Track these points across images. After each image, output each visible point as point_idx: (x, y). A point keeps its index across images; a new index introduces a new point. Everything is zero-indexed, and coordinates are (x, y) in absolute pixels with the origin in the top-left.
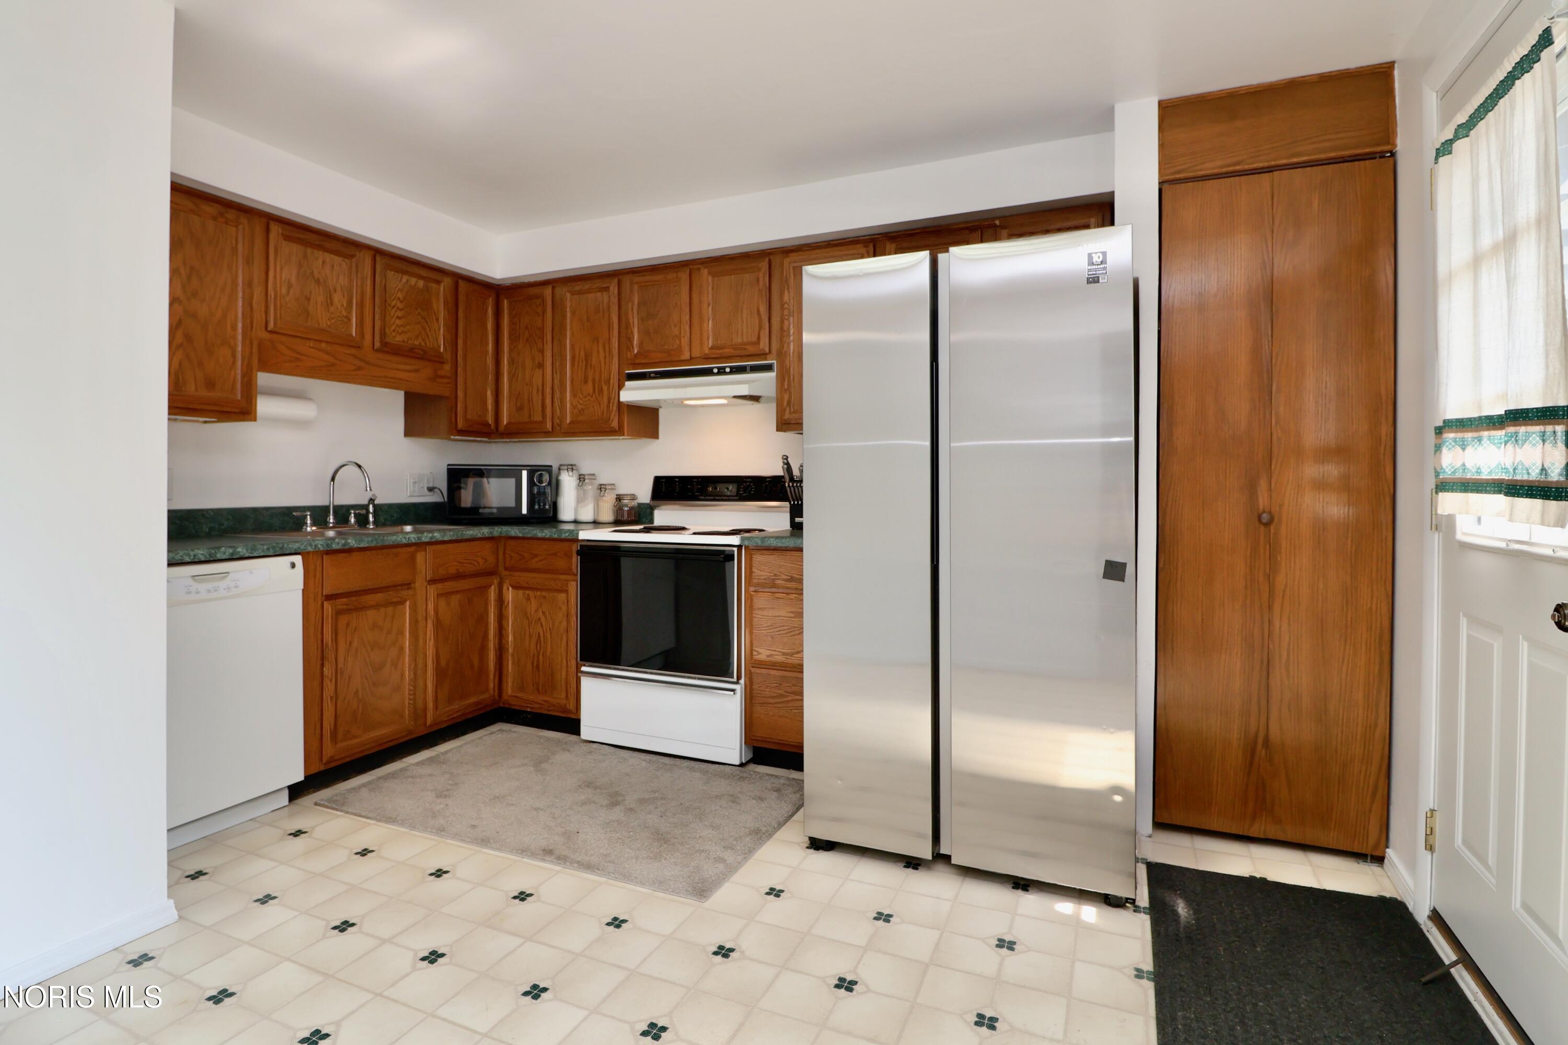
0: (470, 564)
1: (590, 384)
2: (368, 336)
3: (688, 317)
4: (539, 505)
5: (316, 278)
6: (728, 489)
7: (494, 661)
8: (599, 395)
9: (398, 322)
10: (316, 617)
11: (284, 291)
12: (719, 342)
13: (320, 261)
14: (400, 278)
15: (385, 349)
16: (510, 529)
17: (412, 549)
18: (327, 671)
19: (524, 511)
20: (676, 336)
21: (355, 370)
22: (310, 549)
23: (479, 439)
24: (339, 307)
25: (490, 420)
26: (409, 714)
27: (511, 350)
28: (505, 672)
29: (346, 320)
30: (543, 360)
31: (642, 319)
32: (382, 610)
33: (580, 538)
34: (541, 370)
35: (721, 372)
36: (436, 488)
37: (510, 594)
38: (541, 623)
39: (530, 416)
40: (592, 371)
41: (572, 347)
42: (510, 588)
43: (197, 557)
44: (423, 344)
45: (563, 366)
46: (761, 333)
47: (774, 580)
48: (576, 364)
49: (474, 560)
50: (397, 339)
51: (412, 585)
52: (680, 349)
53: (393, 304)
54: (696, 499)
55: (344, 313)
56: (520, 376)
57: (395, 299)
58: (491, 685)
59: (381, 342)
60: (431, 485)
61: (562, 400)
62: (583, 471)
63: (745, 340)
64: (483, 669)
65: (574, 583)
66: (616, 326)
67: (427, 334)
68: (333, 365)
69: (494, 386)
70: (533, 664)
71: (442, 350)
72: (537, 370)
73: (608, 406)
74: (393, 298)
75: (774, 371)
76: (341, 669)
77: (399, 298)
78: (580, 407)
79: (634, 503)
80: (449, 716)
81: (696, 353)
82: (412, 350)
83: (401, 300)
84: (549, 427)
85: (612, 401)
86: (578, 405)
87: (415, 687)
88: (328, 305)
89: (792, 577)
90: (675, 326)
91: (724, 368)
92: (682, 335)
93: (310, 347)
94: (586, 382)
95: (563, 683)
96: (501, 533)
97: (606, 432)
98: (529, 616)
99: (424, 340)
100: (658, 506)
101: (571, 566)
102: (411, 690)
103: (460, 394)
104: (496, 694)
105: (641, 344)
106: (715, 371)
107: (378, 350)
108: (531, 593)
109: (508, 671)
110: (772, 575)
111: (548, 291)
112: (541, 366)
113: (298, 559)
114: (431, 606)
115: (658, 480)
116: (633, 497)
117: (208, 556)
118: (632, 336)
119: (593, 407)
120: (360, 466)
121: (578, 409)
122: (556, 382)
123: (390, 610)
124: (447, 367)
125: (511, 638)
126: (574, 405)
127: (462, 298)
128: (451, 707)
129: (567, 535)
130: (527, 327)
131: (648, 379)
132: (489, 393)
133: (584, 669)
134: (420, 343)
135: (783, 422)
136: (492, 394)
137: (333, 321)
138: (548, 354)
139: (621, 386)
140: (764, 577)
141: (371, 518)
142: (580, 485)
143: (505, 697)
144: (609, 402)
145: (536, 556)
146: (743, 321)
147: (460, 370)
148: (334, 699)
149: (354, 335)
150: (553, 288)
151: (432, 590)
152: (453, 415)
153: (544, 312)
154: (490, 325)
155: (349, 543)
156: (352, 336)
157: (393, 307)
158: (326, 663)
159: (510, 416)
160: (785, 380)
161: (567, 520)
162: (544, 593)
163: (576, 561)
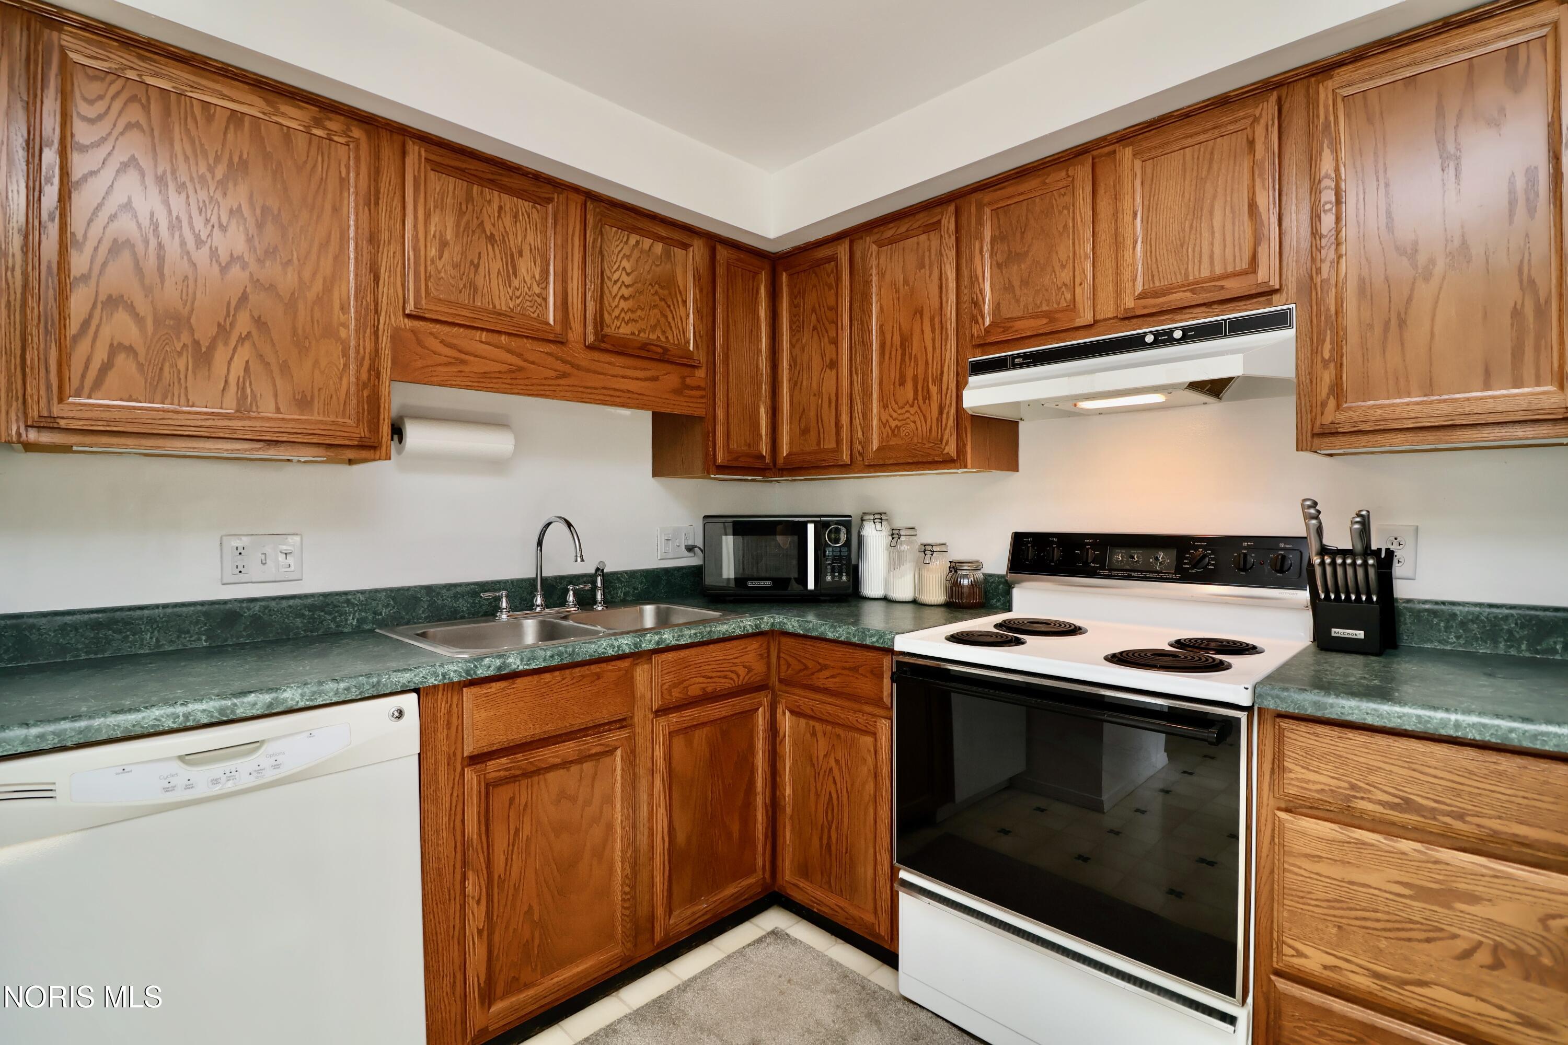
0: (725, 677)
1: (909, 385)
2: (576, 325)
3: (1089, 247)
4: (833, 577)
5: (489, 234)
6: (1157, 559)
7: (764, 825)
8: (924, 403)
9: (623, 304)
10: (452, 794)
11: (433, 252)
12: (1157, 284)
13: (496, 207)
14: (625, 239)
15: (603, 345)
16: (785, 620)
17: (625, 664)
18: (470, 887)
19: (811, 585)
20: (1066, 285)
21: (557, 378)
22: (432, 681)
23: (750, 478)
24: (528, 279)
25: (764, 449)
26: (623, 932)
27: (792, 346)
28: (780, 841)
29: (539, 300)
30: (837, 355)
31: (999, 266)
32: (575, 769)
33: (897, 648)
34: (834, 371)
35: (1163, 339)
36: (696, 547)
37: (786, 722)
38: (834, 778)
39: (819, 443)
40: (912, 364)
41: (881, 328)
42: (787, 712)
43: (191, 718)
44: (663, 339)
45: (867, 361)
46: (1260, 249)
47: (1348, 798)
48: (887, 357)
49: (732, 672)
50: (621, 331)
51: (629, 721)
52: (1072, 307)
53: (615, 277)
54: (1093, 574)
55: (537, 290)
56: (805, 383)
57: (617, 269)
58: (760, 862)
59: (596, 333)
60: (690, 543)
61: (866, 415)
62: (898, 524)
63: (1218, 270)
64: (747, 838)
65: (887, 723)
66: (952, 285)
67: (669, 323)
68: (520, 369)
69: (769, 402)
70: (821, 839)
71: (691, 349)
72: (828, 371)
73: (940, 419)
74: (615, 268)
75: (1290, 326)
76: (500, 876)
77: (624, 269)
78: (893, 424)
79: (979, 575)
80: (690, 924)
81: (1107, 310)
82: (645, 346)
83: (629, 271)
84: (846, 457)
85: (945, 411)
86: (891, 420)
87: (633, 887)
88: (508, 276)
89: (1407, 801)
90: (1063, 267)
91: (1170, 332)
92: (1078, 281)
93: (482, 342)
94: (902, 383)
95: (869, 885)
96: (773, 624)
97: (937, 462)
98: (815, 760)
99: (664, 332)
100: (1018, 582)
101: (882, 692)
102: (625, 893)
103: (720, 412)
104: (767, 875)
105: (997, 307)
106: (1149, 339)
107: (590, 348)
108: (818, 726)
109: (784, 841)
110: (1346, 785)
111: (843, 250)
112: (834, 364)
113: (410, 702)
114: (659, 753)
115: (1019, 539)
116: (977, 565)
117: (216, 714)
118: (981, 299)
119: (914, 422)
120: (569, 525)
121: (890, 428)
122: (857, 387)
123: (588, 766)
124: (701, 373)
125: (788, 791)
126: (884, 421)
127: (720, 271)
128: (696, 908)
129: (874, 639)
130: (814, 310)
131: (1010, 369)
132: (762, 411)
133: (904, 875)
134: (658, 337)
135: (1316, 431)
136: (767, 413)
137: (518, 301)
138: (845, 345)
139: (961, 386)
140: (1319, 787)
141: (599, 597)
142: (893, 544)
143: (780, 881)
144: (941, 413)
145: (824, 667)
146: (1213, 233)
147: (719, 377)
148: (485, 933)
149: (552, 322)
150: (851, 242)
151: (662, 725)
152: (710, 444)
153: (838, 279)
154: (763, 313)
155: (510, 664)
156: (548, 323)
157: (616, 282)
158: (470, 875)
159: (791, 443)
160: (1324, 341)
161: (874, 597)
162: (838, 730)
163: (888, 688)
